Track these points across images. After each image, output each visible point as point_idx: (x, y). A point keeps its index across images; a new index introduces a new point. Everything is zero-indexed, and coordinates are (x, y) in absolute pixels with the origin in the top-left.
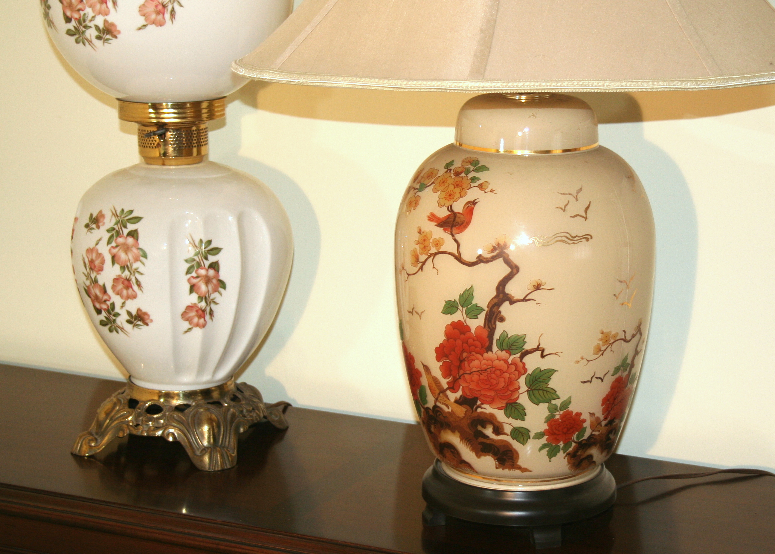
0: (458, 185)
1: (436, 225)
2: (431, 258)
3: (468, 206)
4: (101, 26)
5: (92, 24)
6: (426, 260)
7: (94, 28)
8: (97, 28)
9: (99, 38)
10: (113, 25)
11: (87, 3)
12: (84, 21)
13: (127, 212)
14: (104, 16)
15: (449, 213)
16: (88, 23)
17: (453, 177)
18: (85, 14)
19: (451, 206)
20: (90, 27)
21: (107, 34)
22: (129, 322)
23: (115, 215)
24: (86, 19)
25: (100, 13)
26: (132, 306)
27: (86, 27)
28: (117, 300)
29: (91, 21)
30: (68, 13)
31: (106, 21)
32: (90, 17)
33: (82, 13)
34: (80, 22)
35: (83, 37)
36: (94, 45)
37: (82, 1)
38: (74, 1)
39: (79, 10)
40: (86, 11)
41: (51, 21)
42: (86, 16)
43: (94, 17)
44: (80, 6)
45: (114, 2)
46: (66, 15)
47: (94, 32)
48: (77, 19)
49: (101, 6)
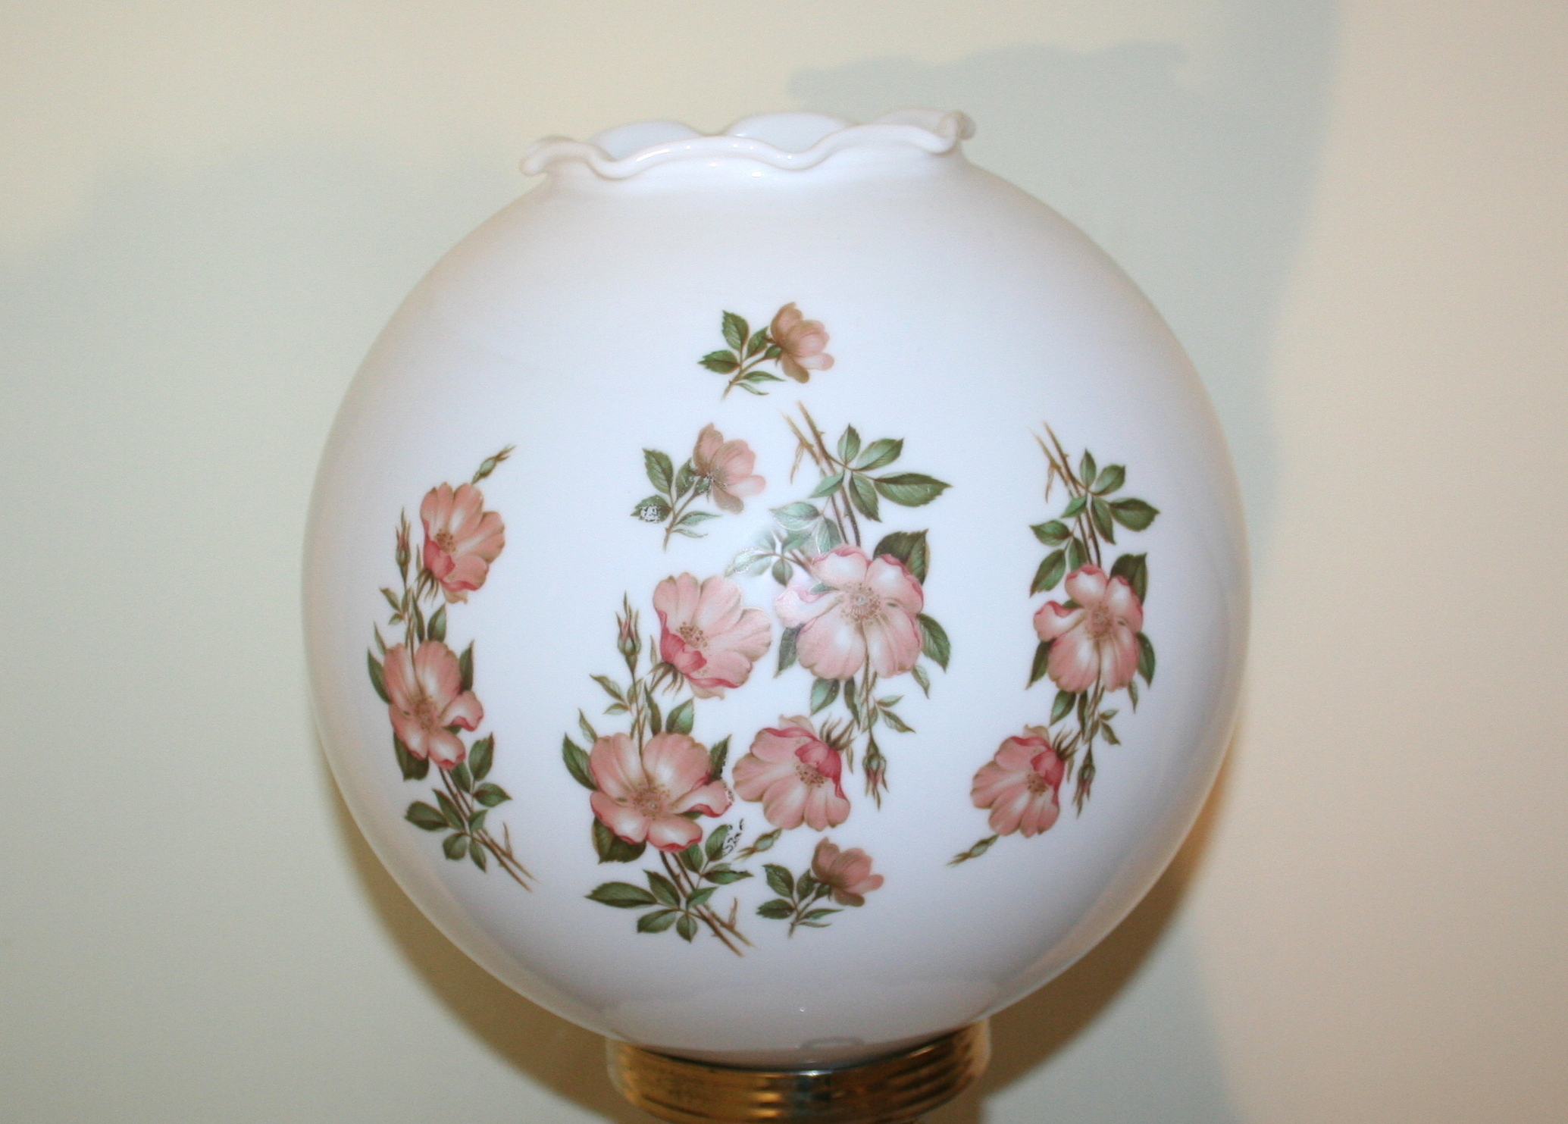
4: (798, 865)
5: (755, 864)
7: (761, 876)
8: (778, 876)
9: (771, 911)
10: (856, 858)
11: (737, 784)
12: (715, 853)
14: (819, 829)
16: (731, 860)
18: (723, 828)
20: (745, 874)
21: (819, 895)
24: (726, 844)
25: (801, 819)
27: (715, 876)
29: (751, 851)
30: (628, 826)
31: (824, 848)
32: (747, 839)
33: (707, 825)
34: (687, 857)
35: (692, 910)
36: (738, 935)
37: (713, 776)
38: (666, 774)
39: (692, 814)
40: (730, 818)
41: (492, 846)
42: (732, 833)
43: (768, 837)
44: (702, 798)
45: (874, 768)
46: (611, 830)
47: (758, 891)
48: (672, 846)
49: (809, 794)
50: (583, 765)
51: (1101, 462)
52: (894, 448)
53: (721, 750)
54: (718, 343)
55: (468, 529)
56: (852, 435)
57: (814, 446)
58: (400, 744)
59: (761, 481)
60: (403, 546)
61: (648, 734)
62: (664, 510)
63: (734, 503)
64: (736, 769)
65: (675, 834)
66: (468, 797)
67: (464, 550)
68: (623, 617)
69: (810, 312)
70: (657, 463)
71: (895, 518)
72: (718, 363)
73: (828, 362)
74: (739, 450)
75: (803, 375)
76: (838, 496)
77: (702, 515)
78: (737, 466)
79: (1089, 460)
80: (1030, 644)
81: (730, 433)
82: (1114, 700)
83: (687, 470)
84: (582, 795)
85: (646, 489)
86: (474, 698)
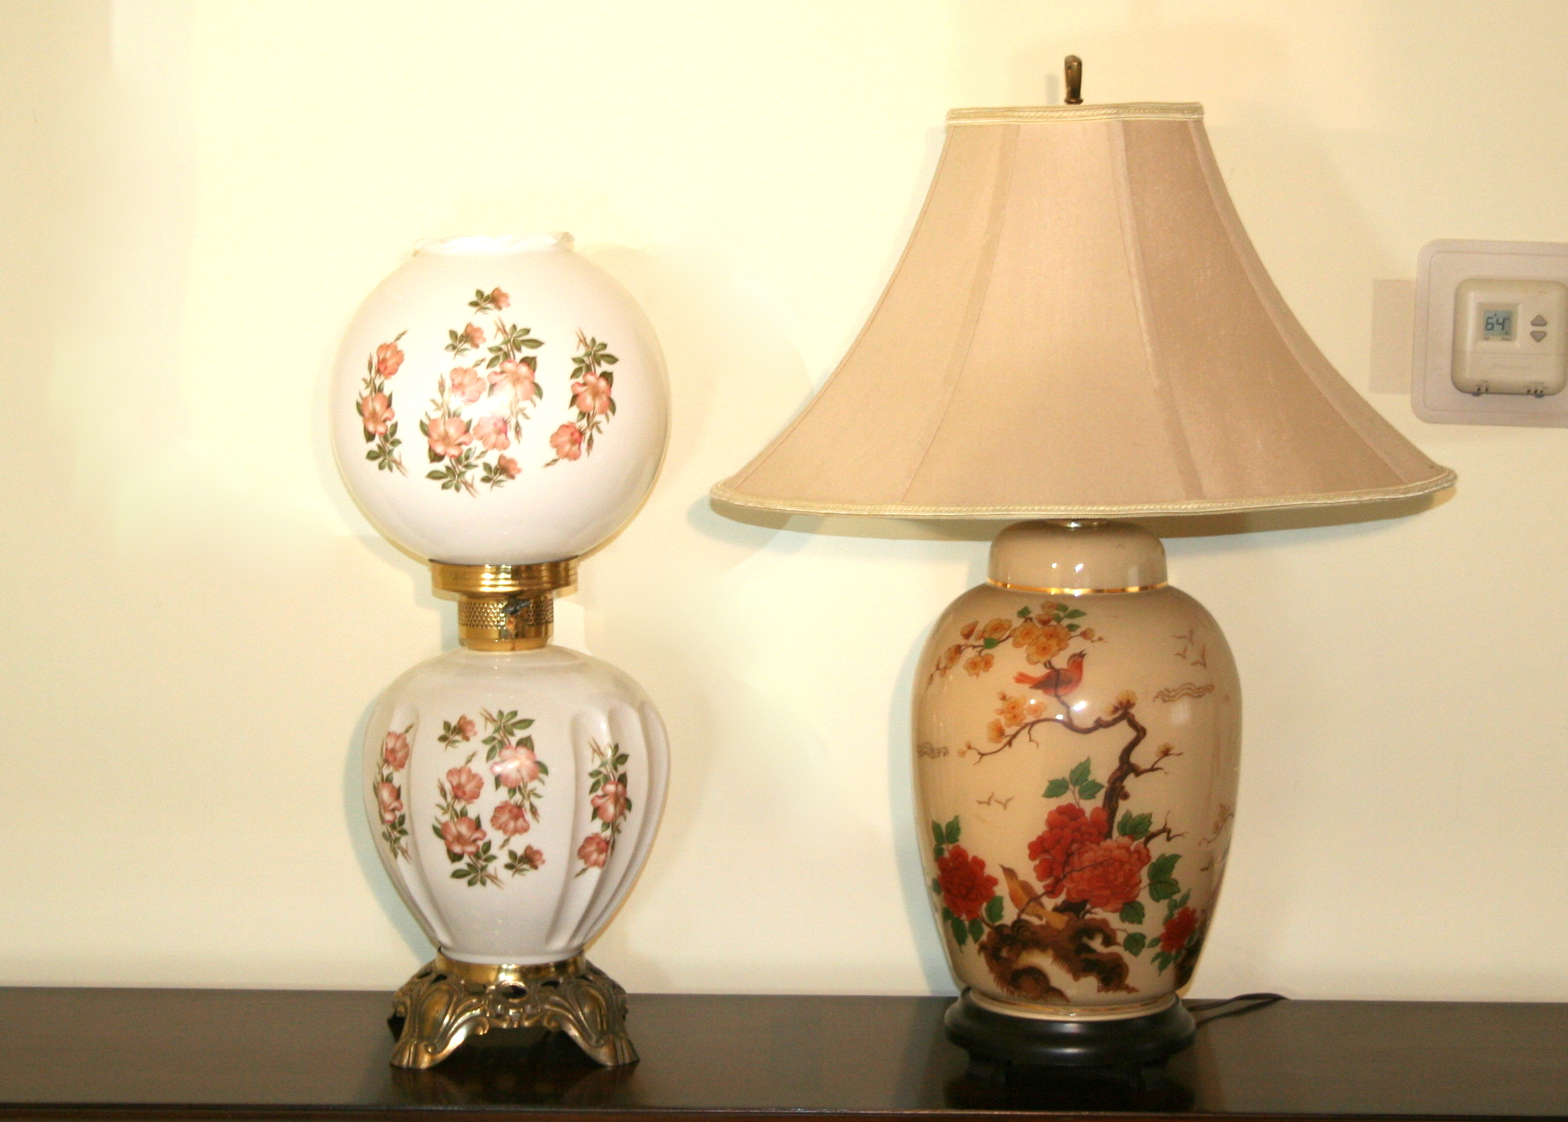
0: (1051, 636)
1: (1030, 688)
2: (1027, 730)
3: (1074, 661)
4: (494, 463)
5: (480, 462)
6: (1018, 732)
7: (481, 467)
8: (487, 467)
9: (486, 480)
10: (512, 461)
11: (474, 434)
12: (467, 458)
13: (508, 714)
14: (500, 450)
15: (1047, 671)
16: (472, 461)
17: (1040, 626)
18: (469, 450)
19: (1049, 662)
20: (476, 466)
21: (500, 474)
22: (509, 867)
23: (489, 718)
24: (470, 455)
25: (494, 446)
26: (518, 844)
27: (468, 466)
28: (495, 836)
29: (478, 457)
30: (440, 449)
31: (501, 458)
32: (477, 453)
33: (465, 448)
34: (458, 460)
35: (459, 480)
36: (474, 489)
37: (467, 431)
38: (452, 431)
39: (460, 444)
40: (472, 446)
41: (395, 462)
42: (472, 451)
43: (484, 453)
44: (463, 439)
45: (518, 431)
46: (434, 451)
47: (480, 472)
48: (453, 456)
49: (497, 438)
50: (426, 429)
51: (598, 341)
52: (527, 331)
53: (469, 424)
54: (474, 298)
55: (392, 356)
56: (514, 327)
57: (502, 329)
58: (366, 430)
59: (484, 340)
60: (370, 364)
61: (447, 417)
62: (454, 348)
63: (476, 346)
64: (474, 429)
65: (454, 451)
66: (388, 445)
67: (390, 363)
68: (441, 380)
69: (504, 290)
70: (453, 334)
71: (526, 352)
72: (474, 304)
73: (508, 305)
74: (479, 330)
75: (500, 308)
76: (509, 345)
77: (465, 349)
78: (478, 335)
79: (593, 341)
80: (570, 396)
81: (476, 324)
82: (599, 418)
83: (462, 336)
84: (425, 439)
85: (449, 341)
86: (392, 410)
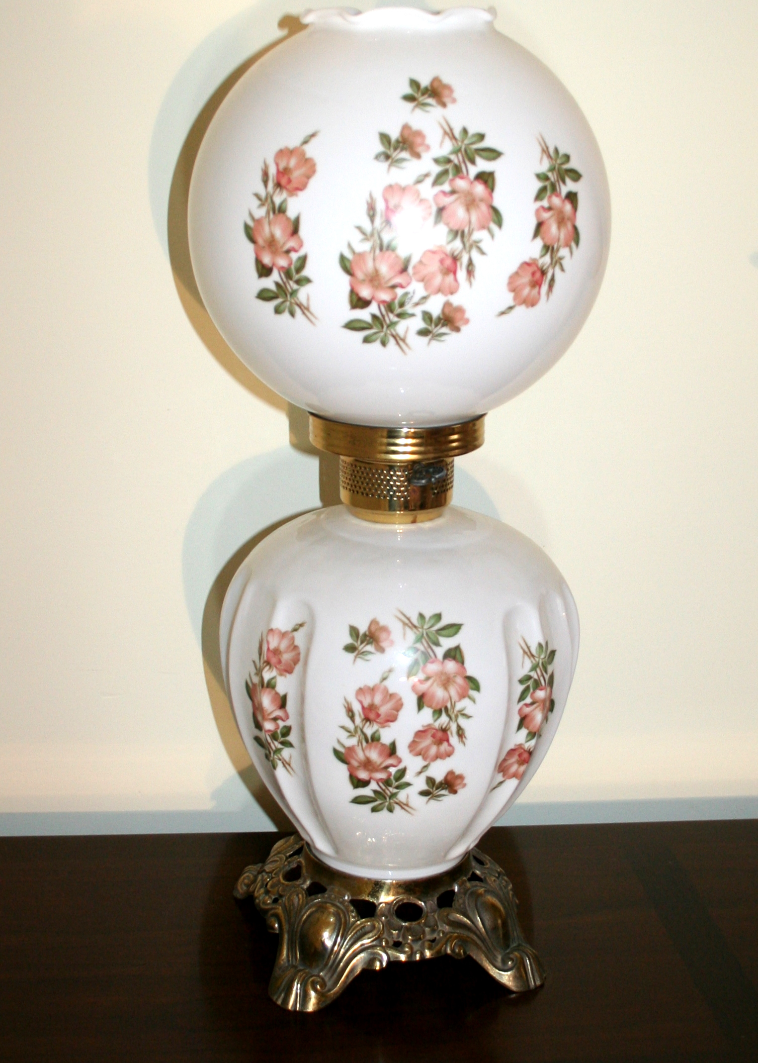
4: (436, 311)
5: (418, 311)
7: (420, 316)
8: (427, 316)
9: (423, 333)
10: (460, 310)
11: (414, 274)
12: (402, 305)
13: (431, 618)
14: (446, 295)
16: (408, 308)
18: (406, 294)
20: (413, 315)
21: (443, 326)
22: (424, 793)
24: (406, 301)
25: (439, 290)
27: (400, 316)
28: (411, 763)
29: (417, 304)
30: (365, 292)
31: (447, 304)
32: (416, 299)
33: (400, 292)
34: (390, 307)
35: (388, 332)
36: (407, 345)
37: (404, 270)
38: (384, 269)
39: (394, 287)
40: (409, 289)
41: (299, 305)
42: (409, 296)
43: (425, 298)
44: (398, 280)
45: (470, 271)
46: (357, 295)
47: (418, 323)
48: (384, 302)
49: (443, 279)
50: (348, 265)
51: (561, 152)
52: (481, 137)
53: (407, 261)
54: (408, 90)
55: (298, 166)
56: (465, 131)
57: (449, 133)
58: (259, 262)
59: (428, 148)
60: (265, 175)
61: (378, 251)
62: (388, 157)
63: (418, 156)
64: (414, 267)
65: (385, 296)
66: (291, 283)
67: (296, 175)
68: (369, 201)
69: (446, 80)
70: (384, 138)
71: (483, 165)
72: (409, 98)
73: (454, 101)
74: (419, 134)
75: (444, 105)
76: (460, 155)
77: (403, 160)
78: (418, 140)
79: (557, 150)
80: (533, 223)
81: (415, 125)
82: (564, 252)
83: (398, 141)
84: (346, 279)
85: (379, 148)
86: (299, 238)
